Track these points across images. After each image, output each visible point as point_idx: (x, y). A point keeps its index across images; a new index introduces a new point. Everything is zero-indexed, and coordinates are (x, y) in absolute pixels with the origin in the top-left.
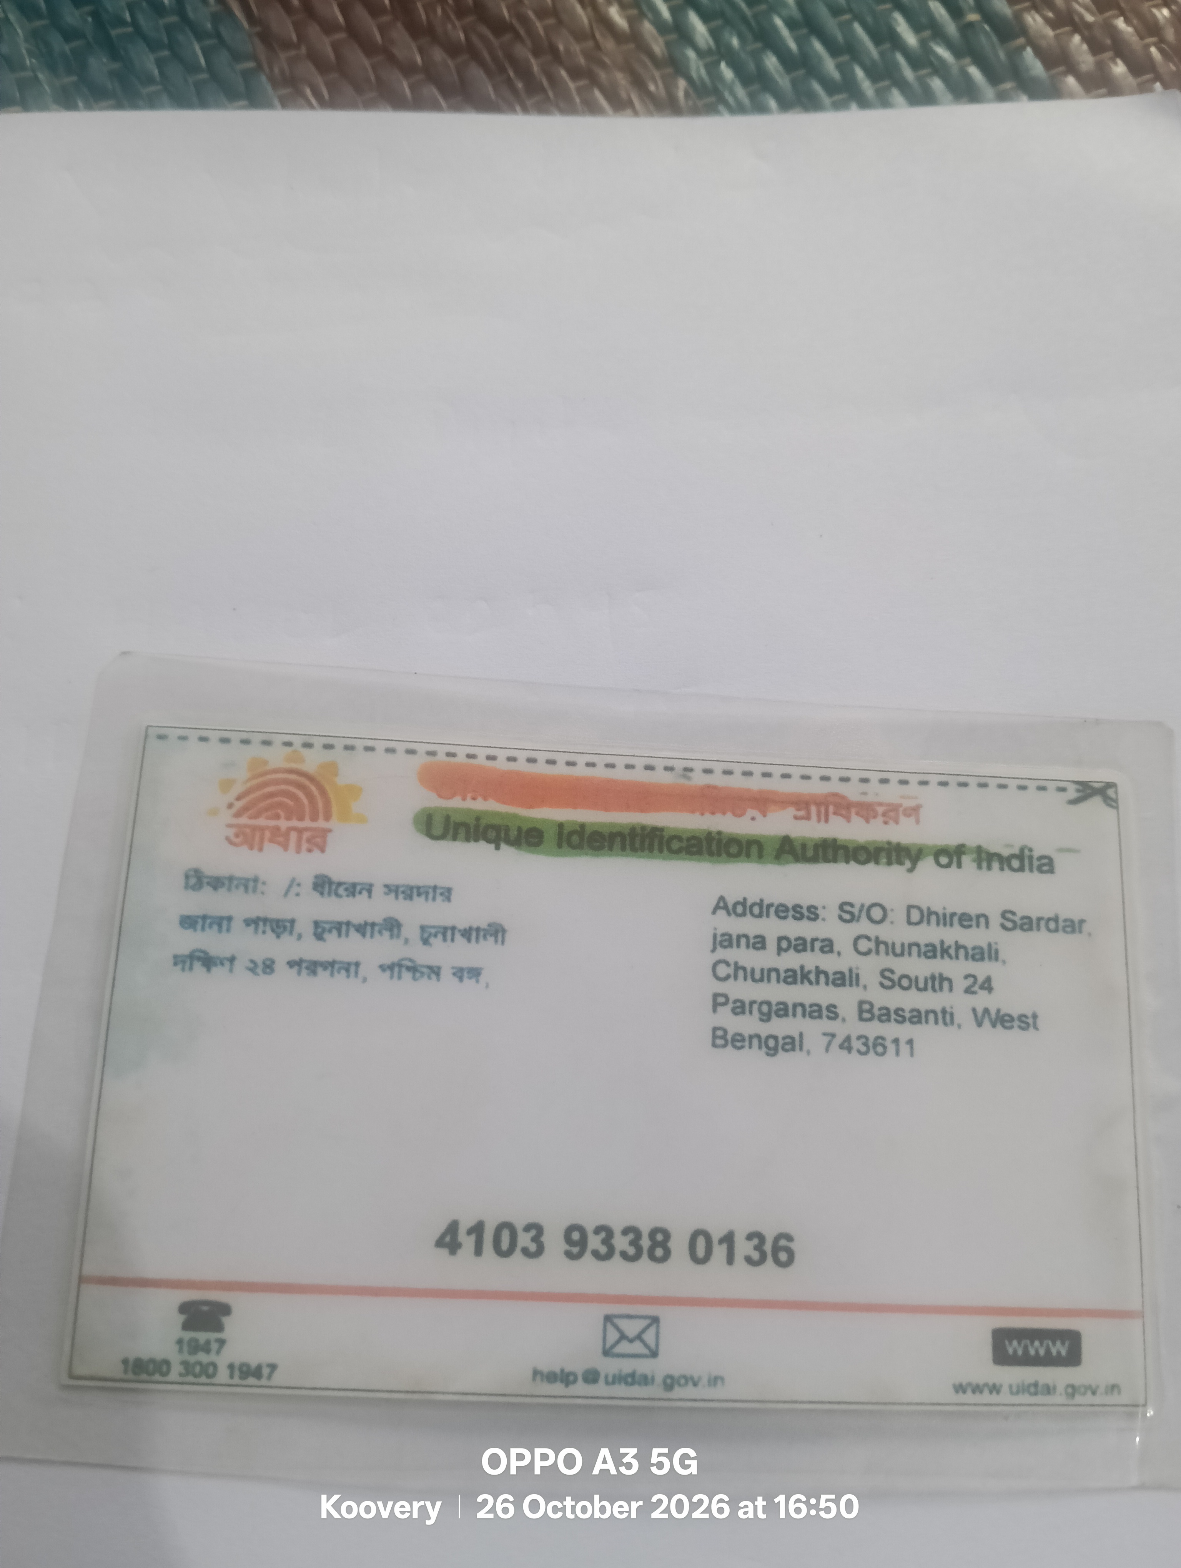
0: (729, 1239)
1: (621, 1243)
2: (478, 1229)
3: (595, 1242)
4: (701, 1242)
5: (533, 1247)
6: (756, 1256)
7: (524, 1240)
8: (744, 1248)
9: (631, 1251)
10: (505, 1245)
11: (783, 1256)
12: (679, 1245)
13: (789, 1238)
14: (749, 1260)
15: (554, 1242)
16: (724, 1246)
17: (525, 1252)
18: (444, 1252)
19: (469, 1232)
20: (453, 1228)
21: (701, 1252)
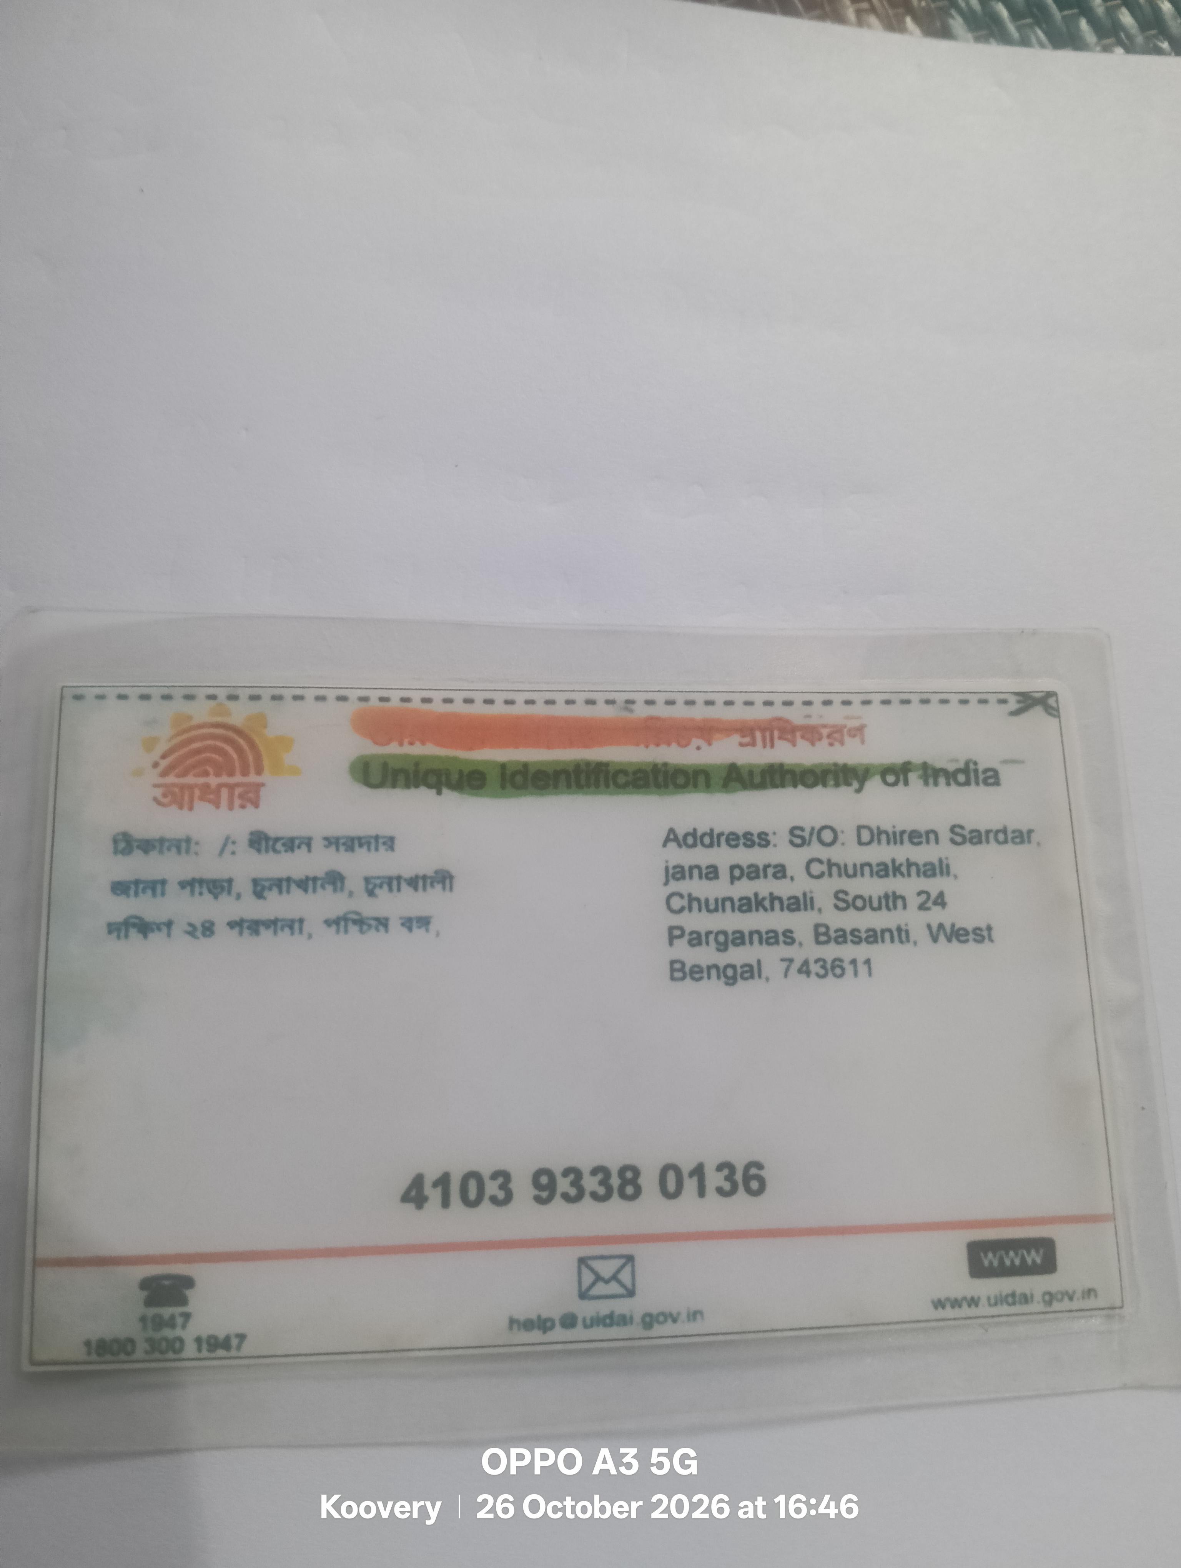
0: (699, 1171)
1: (590, 1183)
2: (443, 1181)
3: (564, 1185)
4: (671, 1177)
5: (501, 1195)
6: (727, 1186)
7: (492, 1188)
8: (714, 1179)
9: (601, 1191)
10: (472, 1194)
11: (754, 1185)
12: (649, 1181)
13: (760, 1166)
14: (720, 1191)
15: (522, 1187)
16: (695, 1179)
17: (494, 1200)
18: (411, 1207)
19: (435, 1185)
20: (418, 1181)
21: (671, 1186)
